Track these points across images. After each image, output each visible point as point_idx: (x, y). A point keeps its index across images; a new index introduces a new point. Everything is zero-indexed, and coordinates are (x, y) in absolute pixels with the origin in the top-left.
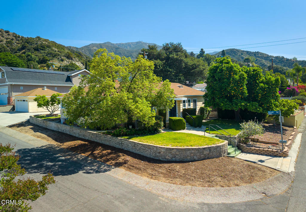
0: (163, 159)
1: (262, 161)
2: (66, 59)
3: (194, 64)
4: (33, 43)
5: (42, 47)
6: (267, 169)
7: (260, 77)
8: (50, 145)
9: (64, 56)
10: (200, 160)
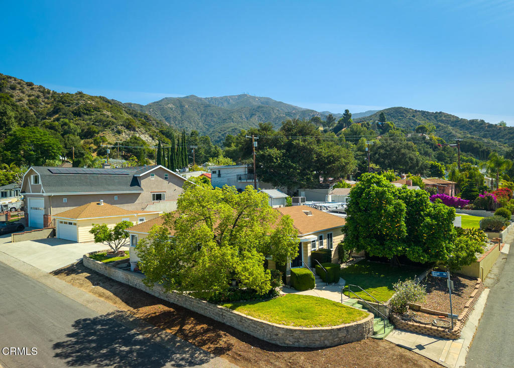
0: (282, 344)
1: (420, 347)
2: (126, 130)
3: (330, 156)
4: (72, 104)
5: (86, 110)
6: (426, 362)
7: (425, 206)
8: (118, 311)
9: (121, 125)
10: (333, 345)
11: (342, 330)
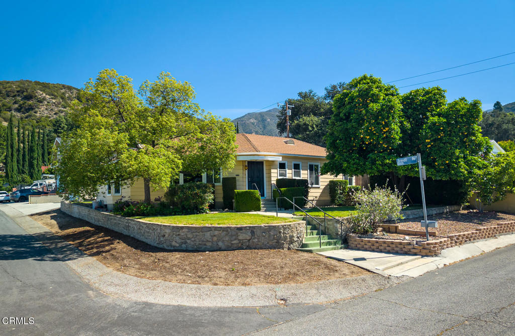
1: (361, 259)
10: (231, 249)
11: (244, 231)
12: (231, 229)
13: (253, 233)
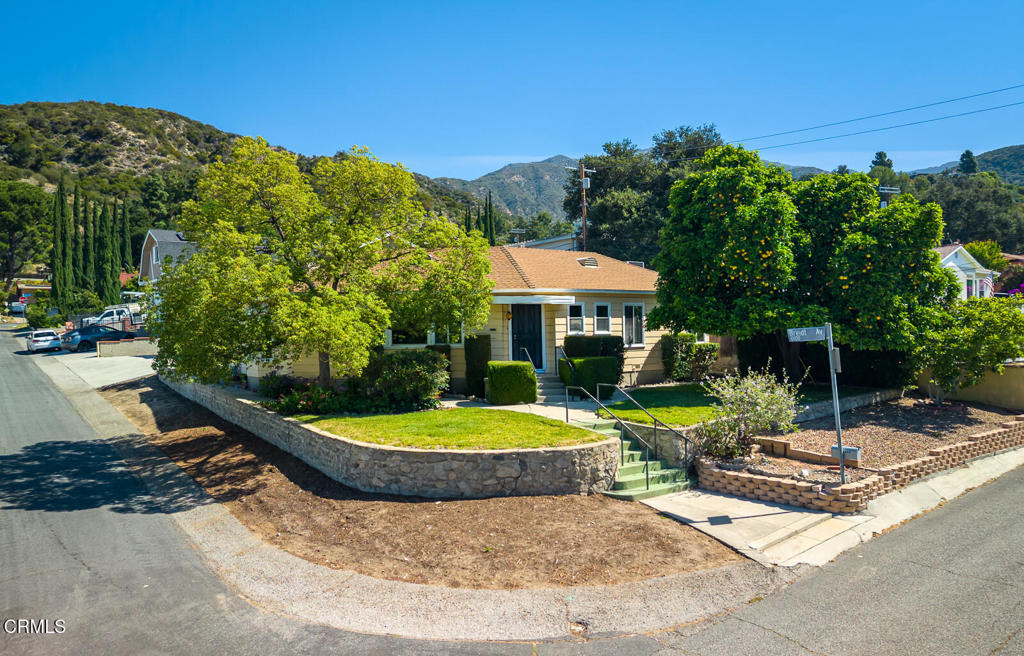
0: (365, 487)
10: (480, 495)
11: (507, 461)
12: (482, 458)
13: (523, 464)
